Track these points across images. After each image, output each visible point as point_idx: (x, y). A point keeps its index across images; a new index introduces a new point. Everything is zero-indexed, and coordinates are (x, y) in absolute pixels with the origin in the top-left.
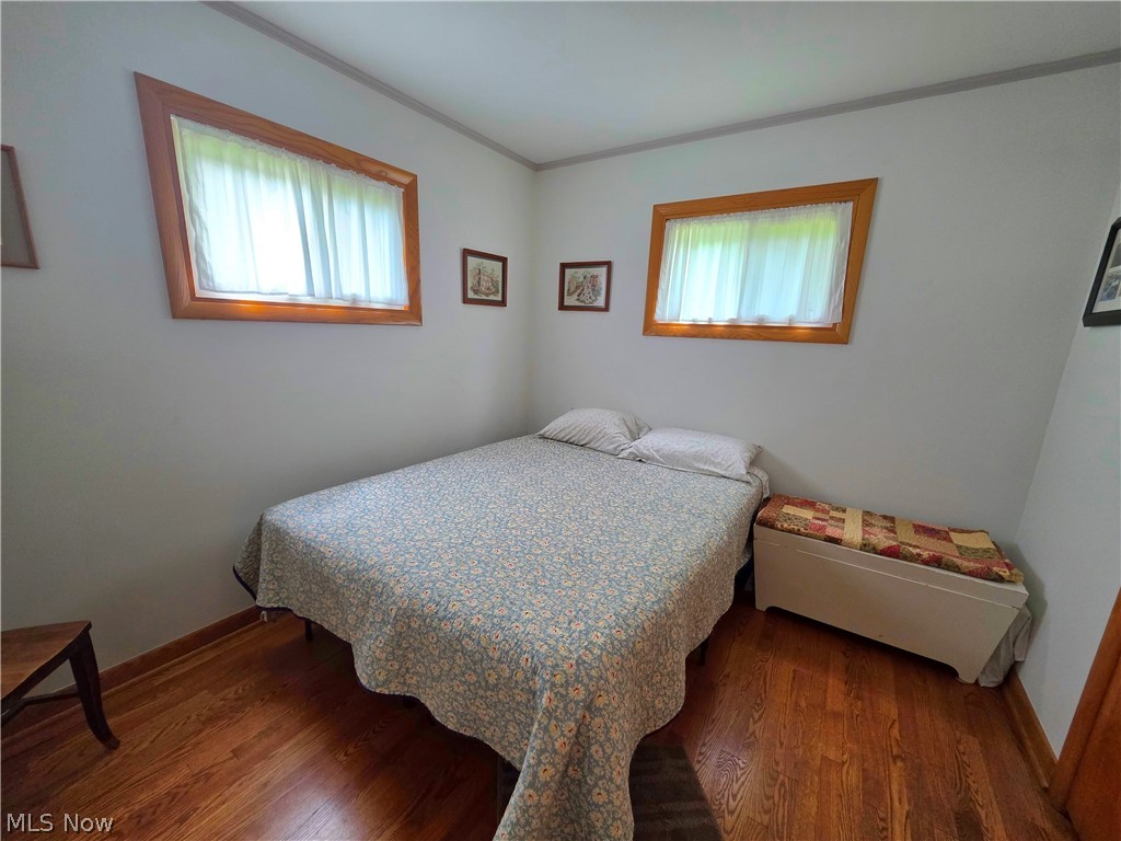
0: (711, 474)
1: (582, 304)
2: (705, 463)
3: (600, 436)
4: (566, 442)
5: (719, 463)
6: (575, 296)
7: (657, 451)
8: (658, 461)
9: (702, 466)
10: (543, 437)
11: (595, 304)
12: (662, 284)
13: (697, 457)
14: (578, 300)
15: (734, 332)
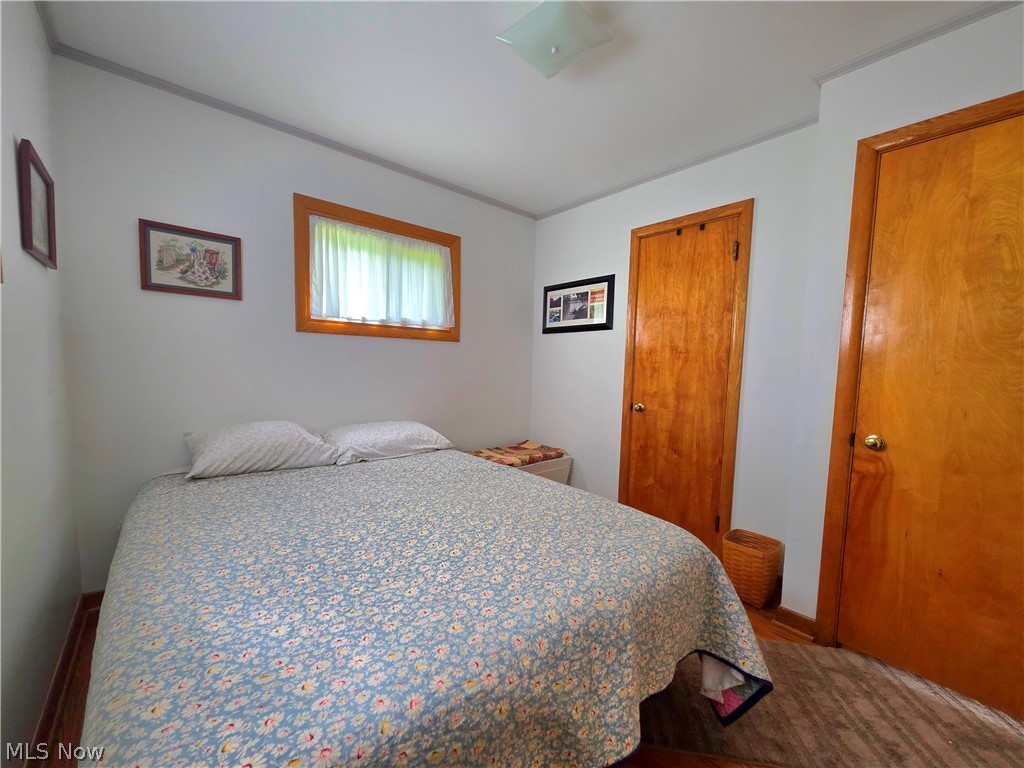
0: (427, 451)
1: (192, 286)
2: (418, 444)
3: (302, 449)
4: (243, 473)
5: (428, 441)
6: (176, 272)
7: (373, 446)
8: (377, 455)
9: (418, 447)
10: (194, 479)
11: (216, 288)
12: (314, 280)
13: (410, 441)
14: (181, 278)
15: (385, 331)
